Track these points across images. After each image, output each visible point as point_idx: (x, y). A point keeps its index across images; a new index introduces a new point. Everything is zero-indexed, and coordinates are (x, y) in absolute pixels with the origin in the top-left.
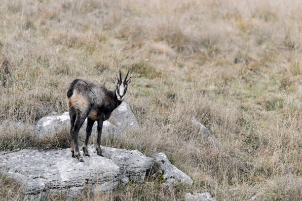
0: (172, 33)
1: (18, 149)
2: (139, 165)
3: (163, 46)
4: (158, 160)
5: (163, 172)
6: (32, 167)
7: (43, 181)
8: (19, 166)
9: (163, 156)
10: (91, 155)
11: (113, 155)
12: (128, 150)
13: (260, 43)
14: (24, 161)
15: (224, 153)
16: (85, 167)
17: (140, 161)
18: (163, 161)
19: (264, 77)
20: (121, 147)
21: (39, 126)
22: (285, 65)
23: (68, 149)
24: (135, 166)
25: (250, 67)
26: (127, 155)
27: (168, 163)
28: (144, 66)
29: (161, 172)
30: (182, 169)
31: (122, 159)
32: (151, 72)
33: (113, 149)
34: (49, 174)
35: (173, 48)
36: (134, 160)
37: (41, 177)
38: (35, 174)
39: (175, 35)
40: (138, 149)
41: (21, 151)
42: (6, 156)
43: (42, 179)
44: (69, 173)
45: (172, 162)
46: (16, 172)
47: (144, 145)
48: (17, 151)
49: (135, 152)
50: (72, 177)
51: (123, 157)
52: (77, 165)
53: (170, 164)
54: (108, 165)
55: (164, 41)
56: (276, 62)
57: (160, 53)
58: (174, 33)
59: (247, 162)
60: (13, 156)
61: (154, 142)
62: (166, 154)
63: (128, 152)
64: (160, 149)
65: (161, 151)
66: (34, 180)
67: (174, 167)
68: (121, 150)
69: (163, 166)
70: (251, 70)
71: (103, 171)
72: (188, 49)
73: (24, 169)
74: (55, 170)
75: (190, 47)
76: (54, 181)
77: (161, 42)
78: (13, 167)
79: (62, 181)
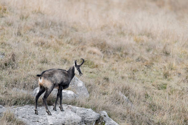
0: (101, 43)
1: (24, 105)
2: (92, 117)
3: (96, 50)
4: (102, 115)
5: (105, 122)
6: (32, 116)
7: (38, 124)
8: (25, 114)
9: (105, 113)
10: (65, 110)
11: (77, 111)
12: (86, 109)
13: (148, 51)
14: (27, 112)
15: (138, 113)
16: (62, 117)
17: (92, 115)
18: (105, 116)
19: (153, 71)
20: (81, 107)
21: (34, 92)
22: (164, 64)
23: (51, 106)
24: (90, 118)
25: (145, 65)
26: (85, 111)
27: (108, 117)
28: (88, 61)
29: (104, 122)
30: (115, 121)
31: (82, 113)
32: (92, 64)
33: (77, 108)
34: (42, 120)
35: (101, 51)
36: (89, 114)
37: (37, 121)
38: (34, 119)
39: (102, 44)
40: (91, 108)
41: (25, 106)
42: (16, 108)
43: (38, 123)
44: (53, 120)
45: (110, 116)
46: (23, 117)
47: (95, 106)
48: (23, 106)
49: (90, 110)
50: (54, 122)
51: (83, 112)
52: (57, 115)
53: (109, 118)
54: (75, 117)
55: (96, 47)
56: (159, 62)
57: (94, 53)
58: (102, 42)
59: (150, 119)
60: (21, 109)
61: (100, 105)
62: (106, 111)
63: (85, 110)
64: (104, 109)
65: (103, 110)
66: (33, 123)
67: (111, 119)
68: (82, 108)
69: (105, 119)
70: (146, 66)
71: (72, 120)
72: (109, 52)
73: (27, 116)
74: (46, 118)
75: (111, 51)
76: (44, 124)
77: (94, 48)
78: (21, 115)
79: (49, 124)
